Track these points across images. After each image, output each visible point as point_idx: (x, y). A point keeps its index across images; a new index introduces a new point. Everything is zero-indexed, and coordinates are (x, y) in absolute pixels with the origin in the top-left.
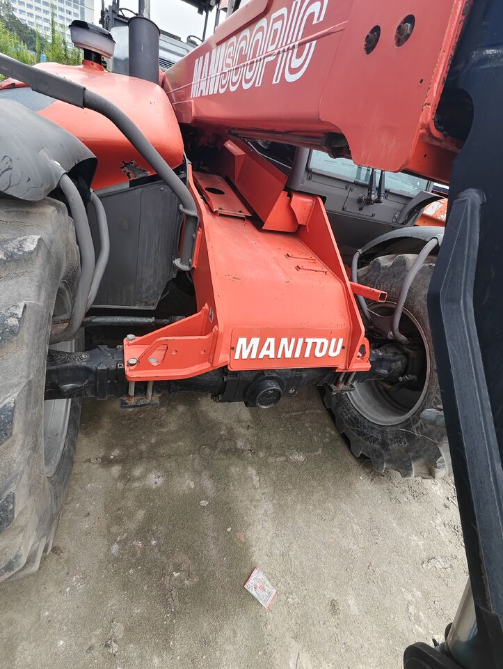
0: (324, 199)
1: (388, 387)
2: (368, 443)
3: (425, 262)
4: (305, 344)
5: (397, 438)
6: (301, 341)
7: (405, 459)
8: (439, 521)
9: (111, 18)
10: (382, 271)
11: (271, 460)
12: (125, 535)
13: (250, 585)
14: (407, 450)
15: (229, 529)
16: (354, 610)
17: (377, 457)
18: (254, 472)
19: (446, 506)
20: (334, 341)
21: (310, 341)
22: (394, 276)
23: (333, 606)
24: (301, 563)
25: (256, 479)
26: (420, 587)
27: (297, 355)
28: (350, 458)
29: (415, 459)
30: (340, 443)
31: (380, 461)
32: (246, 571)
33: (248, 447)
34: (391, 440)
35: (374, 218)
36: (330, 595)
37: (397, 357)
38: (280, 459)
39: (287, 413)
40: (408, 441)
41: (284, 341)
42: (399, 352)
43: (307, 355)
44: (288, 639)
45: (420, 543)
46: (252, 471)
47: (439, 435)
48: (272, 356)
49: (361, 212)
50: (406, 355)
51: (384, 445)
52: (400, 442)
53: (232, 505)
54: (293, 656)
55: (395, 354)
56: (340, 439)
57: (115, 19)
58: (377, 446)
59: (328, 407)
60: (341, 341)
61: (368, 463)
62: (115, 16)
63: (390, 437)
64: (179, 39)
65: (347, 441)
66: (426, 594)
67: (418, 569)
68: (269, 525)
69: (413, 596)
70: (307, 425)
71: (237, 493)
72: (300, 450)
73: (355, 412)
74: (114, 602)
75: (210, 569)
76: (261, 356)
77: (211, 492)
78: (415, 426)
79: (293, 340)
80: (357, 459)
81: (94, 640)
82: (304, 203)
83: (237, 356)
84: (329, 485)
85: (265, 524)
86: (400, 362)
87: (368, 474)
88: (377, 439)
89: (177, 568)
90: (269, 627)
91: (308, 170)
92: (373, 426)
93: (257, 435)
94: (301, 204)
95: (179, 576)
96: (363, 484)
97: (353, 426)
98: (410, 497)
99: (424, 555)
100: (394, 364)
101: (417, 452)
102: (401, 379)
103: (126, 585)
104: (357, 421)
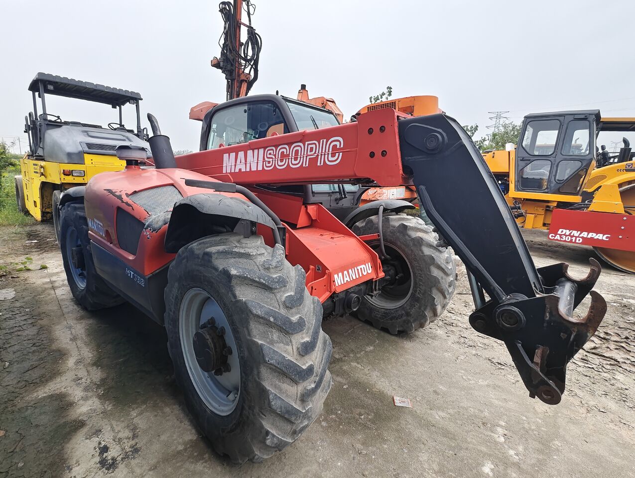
0: (321, 203)
1: (392, 287)
2: (399, 320)
3: (383, 217)
4: (358, 270)
5: (412, 306)
6: (356, 268)
7: (421, 313)
8: (450, 343)
9: (43, 124)
10: (361, 229)
11: (358, 355)
12: (323, 417)
13: (398, 403)
14: (420, 308)
15: (368, 390)
16: (444, 389)
17: (407, 324)
18: (355, 364)
19: (448, 336)
20: (367, 264)
21: (359, 268)
22: (370, 229)
23: (435, 392)
24: (410, 385)
25: (359, 366)
26: (462, 369)
27: (357, 277)
28: (393, 337)
29: (425, 309)
30: (383, 334)
31: (410, 324)
32: (391, 400)
33: (342, 356)
34: (410, 309)
35: (344, 206)
36: (431, 390)
37: (390, 268)
38: (362, 353)
39: (346, 332)
40: (418, 302)
41: (350, 271)
42: (389, 265)
43: (361, 276)
44: (429, 411)
45: (449, 354)
46: (354, 364)
47: (429, 289)
48: (349, 280)
49: (338, 205)
50: (393, 265)
51: (408, 314)
52: (415, 306)
53: (359, 381)
54: (435, 415)
55: (388, 267)
56: (381, 332)
57: (47, 124)
58: (404, 318)
59: (364, 320)
60: (369, 263)
61: (404, 333)
62: (47, 123)
63: (408, 308)
64: (100, 127)
65: (386, 330)
66: (465, 370)
67: (456, 364)
68: (383, 380)
69: (462, 373)
70: (361, 333)
71: (357, 375)
72: (368, 345)
73: (383, 310)
74: (346, 440)
75: (375, 407)
76: (345, 282)
77: (344, 381)
78: (417, 293)
79: (353, 269)
80: (396, 335)
81: (352, 455)
82: (313, 208)
83: (337, 285)
84: (394, 352)
85: (381, 380)
86: (392, 271)
87: (406, 339)
88: (402, 314)
89: (360, 415)
90: (418, 412)
91: (313, 192)
92: (396, 310)
93: (341, 348)
94: (312, 209)
95: (364, 417)
96: (408, 345)
97: (386, 317)
98: (431, 340)
99: (454, 358)
100: (390, 272)
101: (425, 305)
102: (397, 277)
103: (344, 433)
104: (387, 313)
